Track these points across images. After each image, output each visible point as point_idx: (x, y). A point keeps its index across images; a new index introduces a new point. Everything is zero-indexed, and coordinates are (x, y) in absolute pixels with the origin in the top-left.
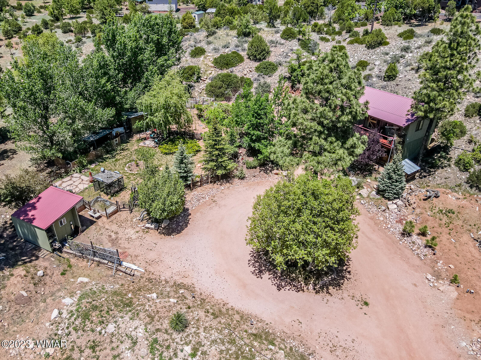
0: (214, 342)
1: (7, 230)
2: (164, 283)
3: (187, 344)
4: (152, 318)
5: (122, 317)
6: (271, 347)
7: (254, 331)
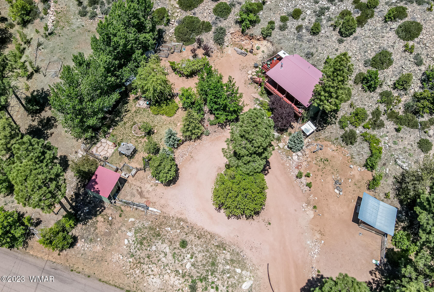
0: (200, 252)
1: (81, 189)
2: (172, 218)
3: (188, 253)
4: (171, 242)
5: (157, 243)
6: (224, 252)
7: (217, 244)
